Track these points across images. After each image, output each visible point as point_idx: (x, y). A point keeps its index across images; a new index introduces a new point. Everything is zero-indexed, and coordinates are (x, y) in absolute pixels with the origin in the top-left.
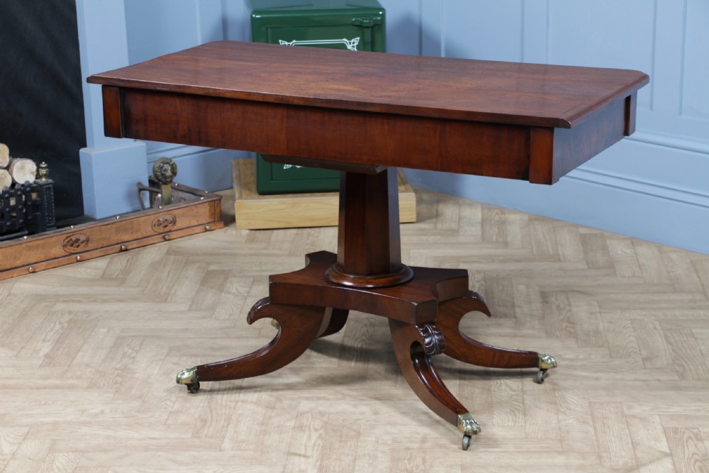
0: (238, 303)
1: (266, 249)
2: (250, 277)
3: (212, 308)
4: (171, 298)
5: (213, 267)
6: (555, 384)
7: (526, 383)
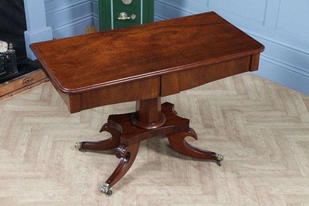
0: (100, 117)
3: (90, 121)
6: (238, 174)
7: (226, 173)
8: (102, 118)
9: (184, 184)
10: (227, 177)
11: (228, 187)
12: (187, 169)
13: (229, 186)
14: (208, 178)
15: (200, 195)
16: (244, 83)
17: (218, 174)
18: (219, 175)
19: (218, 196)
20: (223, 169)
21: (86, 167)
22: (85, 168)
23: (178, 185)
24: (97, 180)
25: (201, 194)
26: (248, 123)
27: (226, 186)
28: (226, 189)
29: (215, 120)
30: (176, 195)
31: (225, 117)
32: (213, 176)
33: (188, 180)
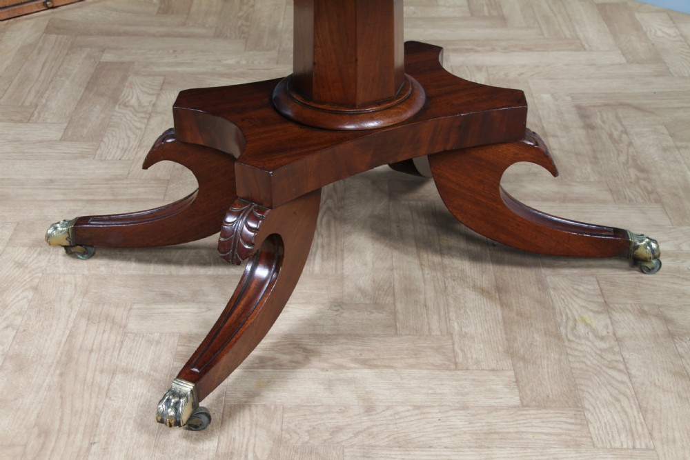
0: (138, 125)
1: (184, 25)
2: (160, 74)
3: (97, 137)
4: (39, 113)
5: (108, 57)
6: (667, 321)
7: (617, 316)
8: (143, 126)
9: (437, 359)
10: (620, 333)
11: (629, 375)
12: (451, 301)
13: (633, 371)
14: (539, 339)
15: (509, 408)
16: (645, 34)
17: (583, 320)
18: (587, 325)
19: (589, 416)
20: (601, 300)
21: (36, 289)
22: (30, 294)
23: (411, 366)
24: (64, 339)
25: (515, 407)
26: (679, 144)
27: (620, 371)
28: (623, 382)
29: (555, 136)
30: (400, 409)
31: (589, 127)
32: (563, 330)
33: (453, 344)
